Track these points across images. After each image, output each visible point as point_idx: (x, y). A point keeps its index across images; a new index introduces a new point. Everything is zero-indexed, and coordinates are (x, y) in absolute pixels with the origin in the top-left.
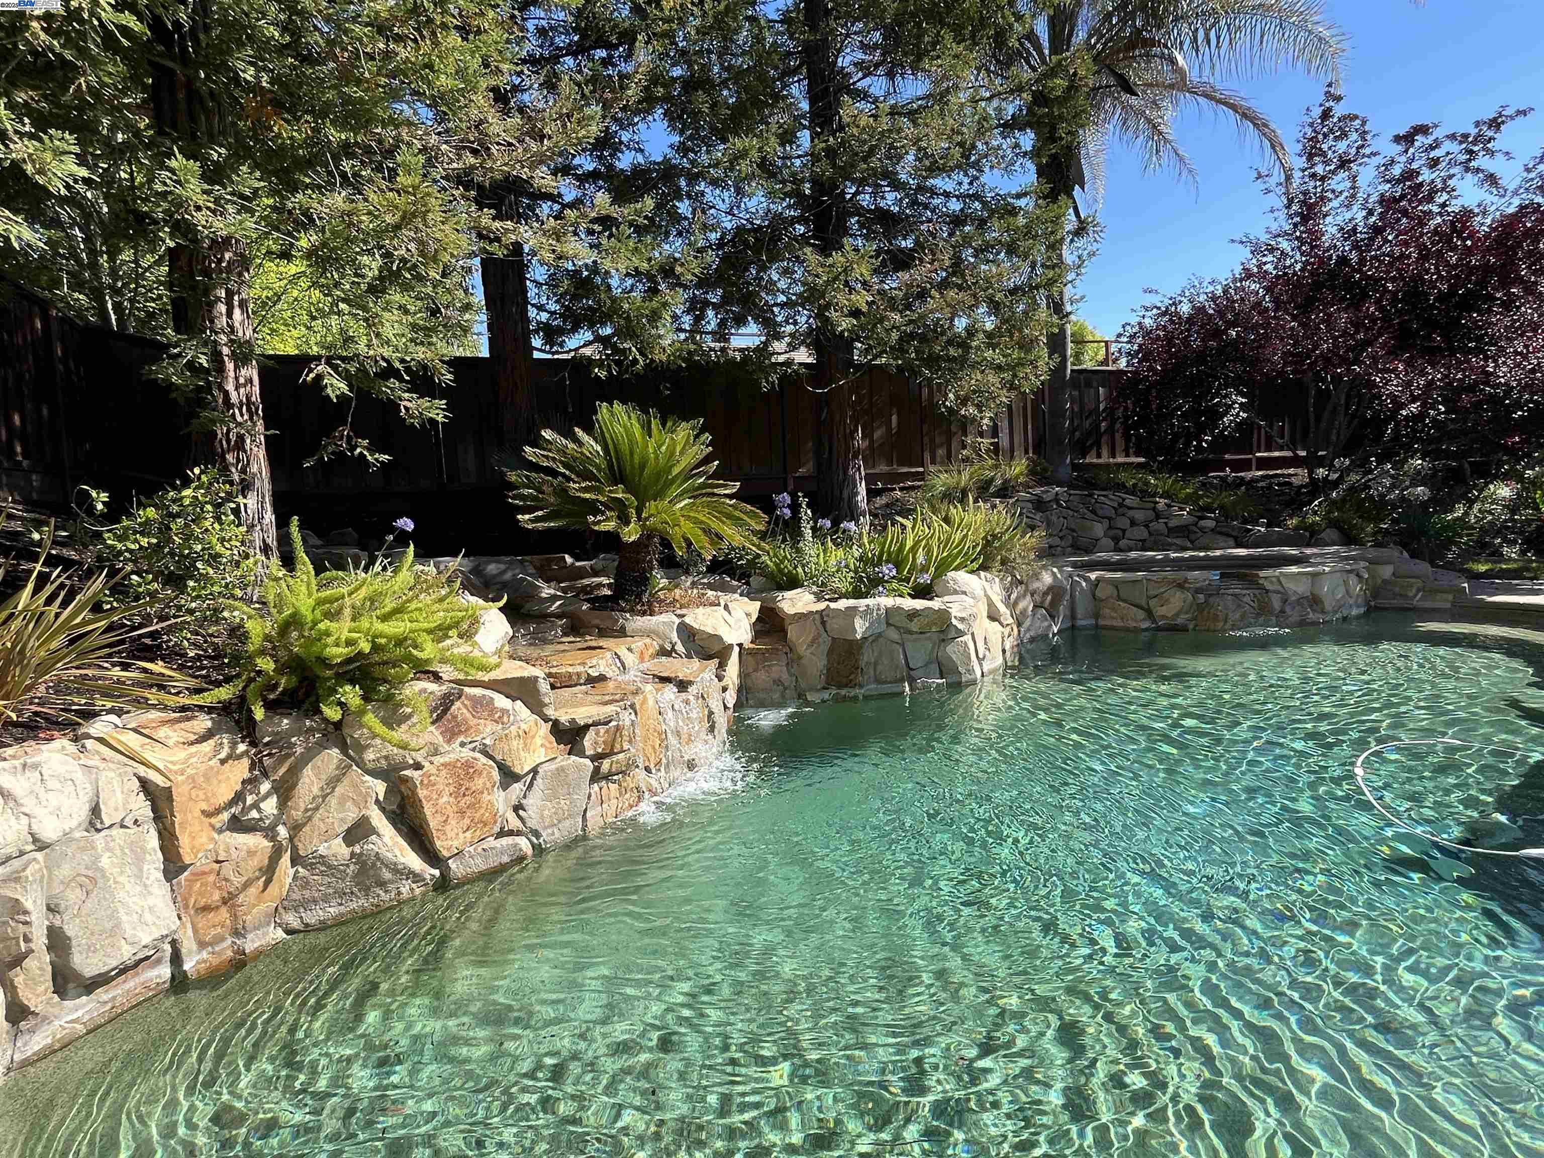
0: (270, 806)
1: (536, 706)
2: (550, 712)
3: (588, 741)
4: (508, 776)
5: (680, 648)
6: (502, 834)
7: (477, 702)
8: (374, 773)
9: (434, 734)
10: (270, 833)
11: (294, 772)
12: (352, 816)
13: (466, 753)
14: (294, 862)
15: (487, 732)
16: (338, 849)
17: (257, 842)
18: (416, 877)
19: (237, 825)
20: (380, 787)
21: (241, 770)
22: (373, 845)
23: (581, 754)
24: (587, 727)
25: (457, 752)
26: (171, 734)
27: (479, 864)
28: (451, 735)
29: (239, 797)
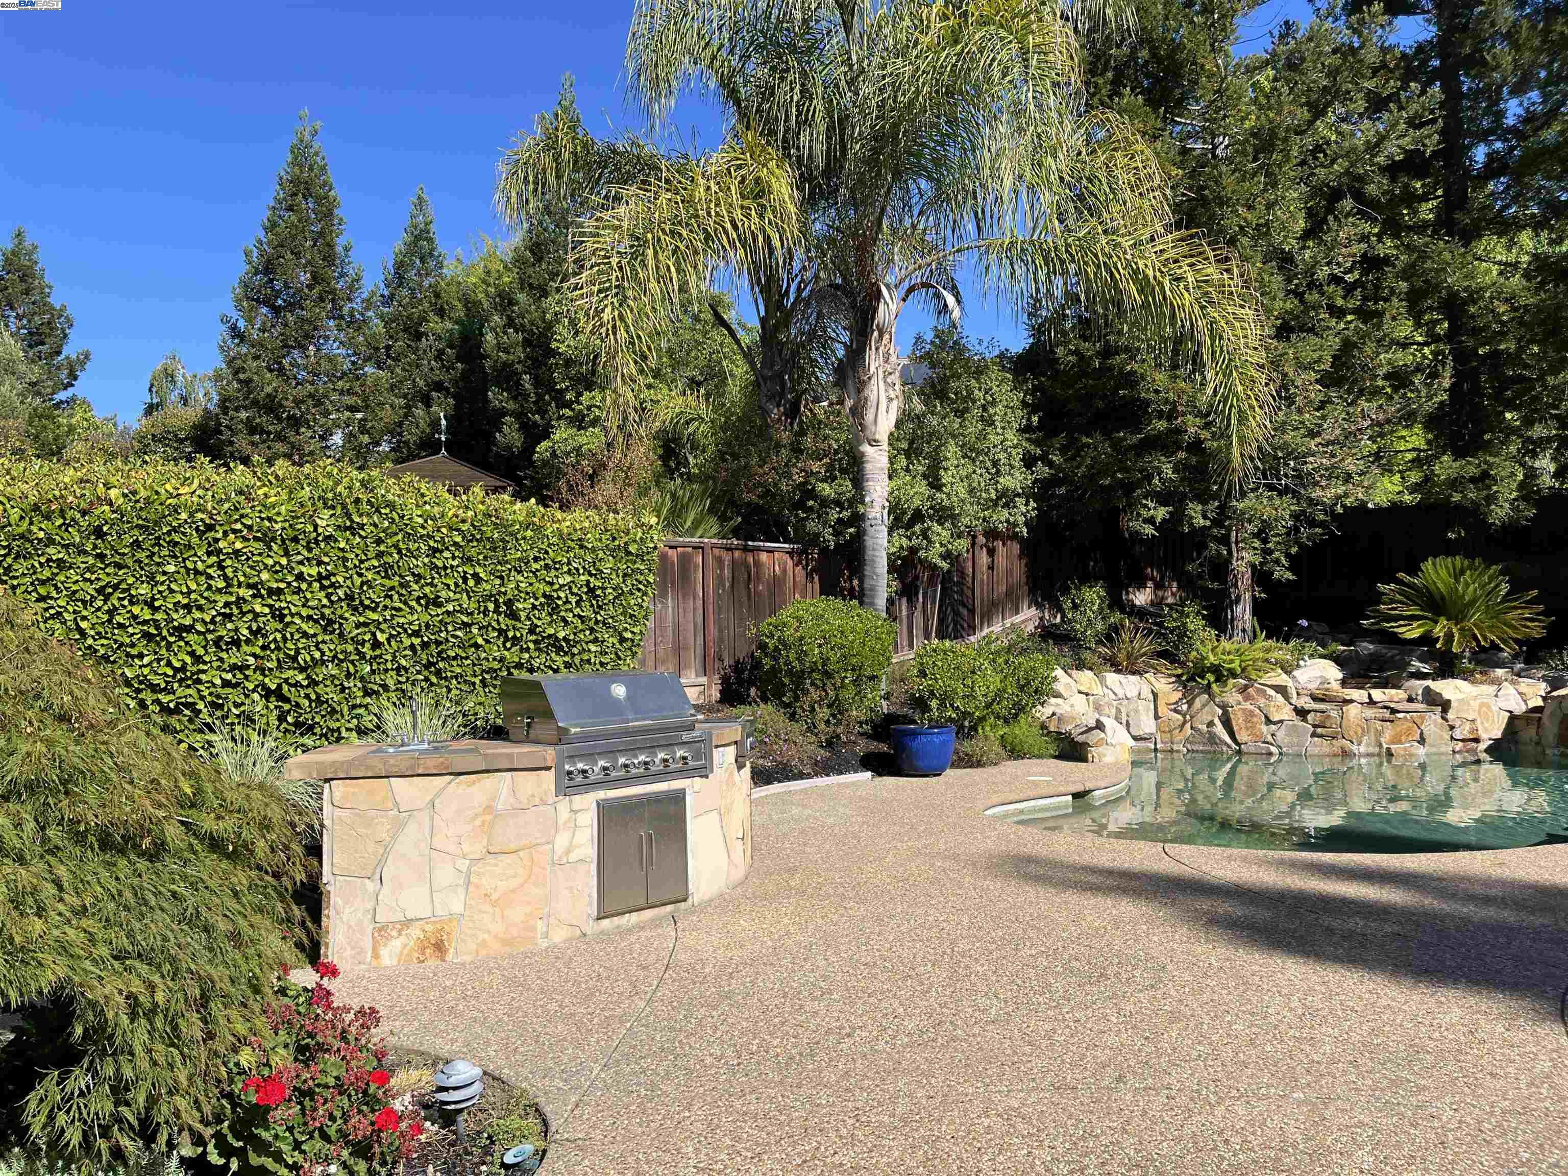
0: (1185, 707)
1: (1287, 697)
2: (1293, 702)
3: (1310, 717)
4: (1268, 721)
5: (1420, 698)
6: (1264, 742)
7: (1258, 690)
8: (1218, 706)
9: (1239, 697)
10: (1184, 716)
11: (1194, 699)
12: (1210, 718)
13: (1252, 707)
14: (1192, 728)
15: (1262, 702)
16: (1204, 728)
17: (1180, 717)
18: (1229, 746)
19: (1175, 711)
20: (1220, 712)
21: (1180, 695)
22: (1214, 729)
23: (1307, 722)
24: (1309, 712)
25: (1248, 706)
26: (1163, 680)
27: (1252, 750)
28: (1246, 699)
29: (1176, 703)
